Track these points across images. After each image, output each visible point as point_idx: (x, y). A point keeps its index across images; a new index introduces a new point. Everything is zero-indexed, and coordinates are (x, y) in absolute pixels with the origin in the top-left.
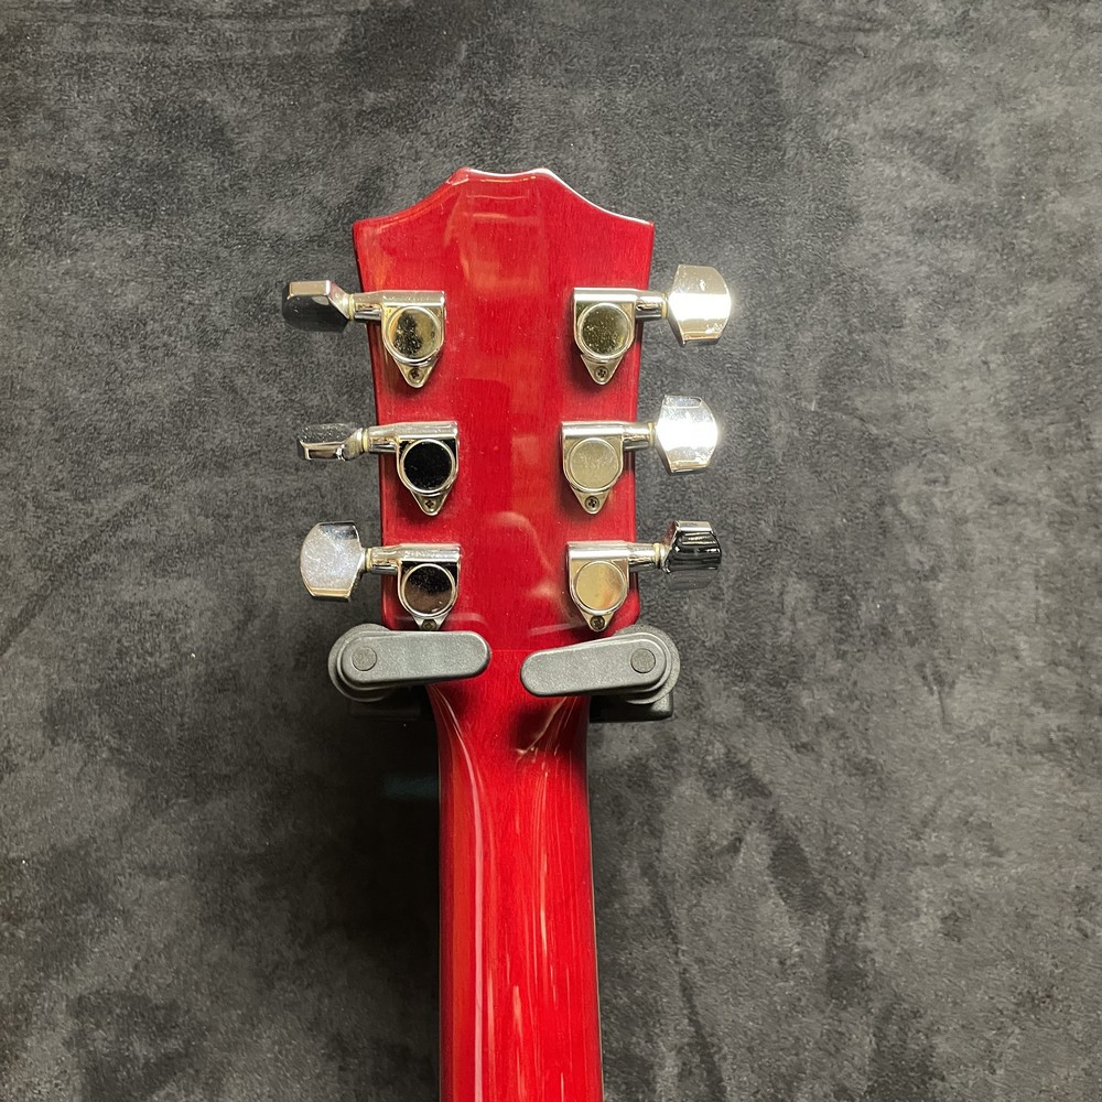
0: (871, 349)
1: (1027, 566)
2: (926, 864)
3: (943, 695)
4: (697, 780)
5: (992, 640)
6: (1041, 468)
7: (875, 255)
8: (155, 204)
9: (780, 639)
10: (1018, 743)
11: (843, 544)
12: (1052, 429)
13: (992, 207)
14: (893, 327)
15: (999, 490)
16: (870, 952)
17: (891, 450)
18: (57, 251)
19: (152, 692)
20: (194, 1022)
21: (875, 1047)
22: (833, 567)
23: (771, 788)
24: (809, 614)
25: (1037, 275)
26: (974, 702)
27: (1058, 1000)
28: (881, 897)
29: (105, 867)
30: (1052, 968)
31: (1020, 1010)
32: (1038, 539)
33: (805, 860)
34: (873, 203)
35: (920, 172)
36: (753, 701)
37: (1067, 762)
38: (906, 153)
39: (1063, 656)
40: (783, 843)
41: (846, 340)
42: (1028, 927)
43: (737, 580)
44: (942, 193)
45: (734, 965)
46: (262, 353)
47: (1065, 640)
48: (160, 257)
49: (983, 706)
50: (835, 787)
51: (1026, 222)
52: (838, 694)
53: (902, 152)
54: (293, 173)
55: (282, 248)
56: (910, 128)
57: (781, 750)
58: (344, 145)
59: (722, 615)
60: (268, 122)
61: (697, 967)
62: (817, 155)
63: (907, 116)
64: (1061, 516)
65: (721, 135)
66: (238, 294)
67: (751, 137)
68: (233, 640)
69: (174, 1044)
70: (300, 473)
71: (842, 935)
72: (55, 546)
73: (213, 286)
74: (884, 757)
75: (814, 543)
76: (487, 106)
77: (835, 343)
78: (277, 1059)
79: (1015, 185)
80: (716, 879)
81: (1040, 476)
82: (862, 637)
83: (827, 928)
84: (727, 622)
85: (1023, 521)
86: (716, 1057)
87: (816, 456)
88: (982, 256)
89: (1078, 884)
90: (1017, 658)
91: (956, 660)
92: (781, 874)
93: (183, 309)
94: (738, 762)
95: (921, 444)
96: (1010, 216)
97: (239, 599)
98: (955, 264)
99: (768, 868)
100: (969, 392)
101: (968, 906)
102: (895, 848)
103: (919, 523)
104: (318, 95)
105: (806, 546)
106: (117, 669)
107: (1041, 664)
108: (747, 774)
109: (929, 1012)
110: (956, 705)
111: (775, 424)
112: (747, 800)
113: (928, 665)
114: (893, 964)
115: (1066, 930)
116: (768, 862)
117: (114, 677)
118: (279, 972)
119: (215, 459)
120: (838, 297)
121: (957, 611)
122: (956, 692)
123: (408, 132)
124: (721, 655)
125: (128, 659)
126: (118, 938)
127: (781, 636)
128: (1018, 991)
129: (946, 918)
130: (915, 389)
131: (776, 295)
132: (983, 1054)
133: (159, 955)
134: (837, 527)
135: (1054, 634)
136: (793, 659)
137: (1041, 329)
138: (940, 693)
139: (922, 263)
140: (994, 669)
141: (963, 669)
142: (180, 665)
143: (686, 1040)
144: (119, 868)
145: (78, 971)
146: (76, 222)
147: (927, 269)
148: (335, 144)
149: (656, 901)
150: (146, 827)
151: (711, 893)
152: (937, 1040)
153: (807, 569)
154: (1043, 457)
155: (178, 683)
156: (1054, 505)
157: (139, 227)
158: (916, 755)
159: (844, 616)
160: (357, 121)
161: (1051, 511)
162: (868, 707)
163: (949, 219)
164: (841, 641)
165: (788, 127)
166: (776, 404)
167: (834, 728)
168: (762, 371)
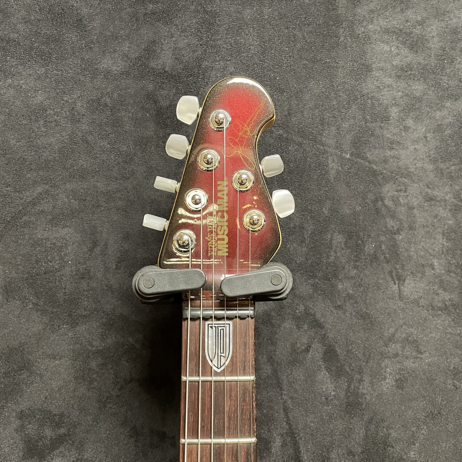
0: (375, 130)
1: (439, 229)
2: (390, 357)
3: (400, 285)
4: (292, 321)
5: (422, 261)
6: (448, 185)
7: (378, 87)
8: (51, 54)
9: (330, 260)
10: (431, 306)
11: (359, 218)
12: (453, 167)
13: (432, 66)
14: (385, 120)
15: (429, 195)
16: (364, 394)
17: (382, 177)
18: (5, 75)
19: (51, 278)
20: (71, 421)
21: (365, 434)
22: (354, 228)
23: (324, 324)
24: (343, 249)
25: (450, 98)
26: (413, 288)
27: (443, 415)
28: (370, 371)
29: (31, 355)
30: (441, 401)
31: (427, 419)
32: (445, 217)
33: (338, 356)
34: (379, 63)
35: (400, 48)
36: (317, 287)
37: (452, 315)
38: (394, 39)
39: (453, 268)
40: (329, 348)
41: (364, 126)
42: (432, 384)
43: (311, 234)
44: (409, 58)
45: (306, 400)
46: (100, 125)
47: (454, 261)
48: (53, 79)
49: (417, 290)
50: (352, 324)
51: (446, 73)
52: (354, 284)
53: (392, 39)
54: (114, 41)
55: (109, 77)
56: (396, 28)
57: (328, 308)
58: (138, 29)
59: (305, 249)
60: (102, 16)
61: (290, 400)
62: (354, 40)
63: (395, 22)
64: (455, 206)
65: (311, 30)
66: (89, 98)
67: (324, 31)
68: (87, 256)
69: (62, 431)
70: (118, 181)
71: (353, 388)
72: (6, 212)
73: (77, 93)
74: (374, 311)
75: (346, 218)
76: (204, 13)
77: (359, 127)
78: (108, 437)
79: (442, 56)
80: (299, 363)
81: (447, 189)
82: (366, 259)
83: (346, 384)
84: (307, 252)
85: (439, 209)
86: (298, 438)
87: (349, 179)
88: (426, 88)
89: (454, 366)
90: (433, 269)
91: (406, 270)
92: (327, 361)
93: (64, 104)
94: (310, 313)
95: (395, 173)
96: (439, 70)
97: (90, 237)
98: (414, 91)
99: (322, 358)
100: (417, 151)
101: (406, 375)
102: (376, 351)
103: (392, 209)
104: (126, 5)
105: (343, 219)
106: (35, 268)
107: (443, 272)
108: (313, 318)
109: (388, 420)
110: (405, 289)
111: (331, 164)
112: (313, 329)
113: (394, 272)
114: (374, 400)
115: (448, 385)
116: (322, 356)
117: (34, 271)
118: (108, 400)
119: (79, 174)
120: (361, 106)
121: (407, 248)
122: (406, 283)
123: (168, 24)
124: (304, 267)
125: (40, 264)
126: (38, 385)
127: (330, 258)
128: (426, 411)
129: (397, 380)
130: (393, 149)
131: (333, 105)
132: (410, 437)
133: (56, 393)
134: (357, 210)
135: (450, 259)
136: (335, 269)
137: (450, 122)
138: (398, 284)
139: (399, 91)
140: (423, 274)
141: (409, 273)
142: (64, 266)
143: (285, 431)
144: (38, 355)
145: (20, 399)
146: (13, 62)
147: (401, 94)
148: (134, 28)
149: (273, 373)
150: (49, 338)
151: (297, 369)
152: (391, 431)
153: (343, 229)
154: (449, 180)
155: (63, 275)
156: (453, 202)
157: (43, 65)
158: (387, 311)
159: (358, 250)
160: (144, 18)
161: (450, 205)
162: (367, 290)
163: (412, 71)
164: (356, 261)
165: (341, 26)
166: (332, 155)
167: (352, 299)
168: (326, 140)
